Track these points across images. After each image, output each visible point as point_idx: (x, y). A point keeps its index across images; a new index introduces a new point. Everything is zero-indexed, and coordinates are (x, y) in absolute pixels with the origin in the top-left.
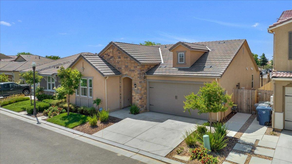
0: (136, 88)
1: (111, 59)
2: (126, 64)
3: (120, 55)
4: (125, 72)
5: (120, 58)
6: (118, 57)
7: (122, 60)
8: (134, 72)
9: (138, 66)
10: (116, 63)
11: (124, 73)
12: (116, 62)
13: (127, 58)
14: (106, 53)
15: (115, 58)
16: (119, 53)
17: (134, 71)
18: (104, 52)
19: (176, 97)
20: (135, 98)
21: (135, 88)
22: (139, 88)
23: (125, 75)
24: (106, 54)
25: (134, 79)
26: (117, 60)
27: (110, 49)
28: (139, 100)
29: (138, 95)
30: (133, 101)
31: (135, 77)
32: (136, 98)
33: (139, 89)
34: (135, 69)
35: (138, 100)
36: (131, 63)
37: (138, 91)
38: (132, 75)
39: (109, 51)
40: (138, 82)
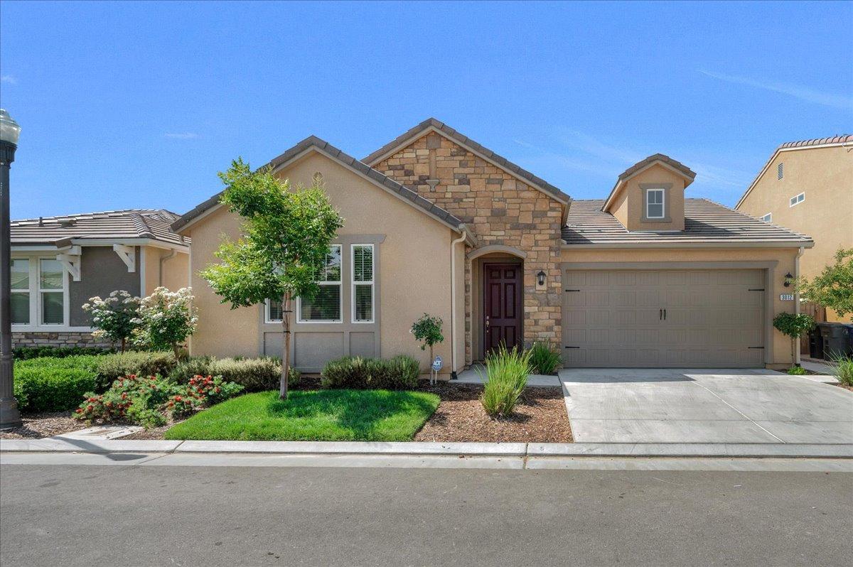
0: (544, 287)
1: (420, 187)
2: (497, 205)
3: (466, 170)
4: (493, 233)
5: (464, 181)
6: (457, 181)
7: (475, 189)
8: (534, 231)
9: (552, 209)
10: (446, 200)
11: (485, 238)
12: (449, 195)
13: (501, 185)
14: (391, 162)
15: (444, 182)
16: (462, 165)
17: (532, 227)
18: (386, 160)
19: (663, 314)
20: (536, 322)
21: (539, 287)
22: (554, 285)
23: (492, 243)
24: (391, 168)
25: (533, 255)
26: (450, 188)
27: (416, 147)
28: (556, 328)
29: (552, 309)
30: (526, 334)
31: (538, 249)
32: (540, 322)
33: (552, 288)
34: (537, 221)
35: (549, 329)
36: (520, 201)
37: (550, 296)
38: (524, 242)
39: (409, 155)
40: (553, 266)
